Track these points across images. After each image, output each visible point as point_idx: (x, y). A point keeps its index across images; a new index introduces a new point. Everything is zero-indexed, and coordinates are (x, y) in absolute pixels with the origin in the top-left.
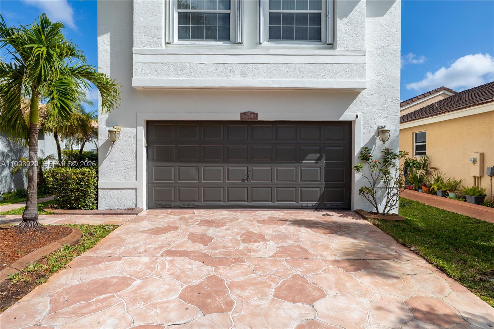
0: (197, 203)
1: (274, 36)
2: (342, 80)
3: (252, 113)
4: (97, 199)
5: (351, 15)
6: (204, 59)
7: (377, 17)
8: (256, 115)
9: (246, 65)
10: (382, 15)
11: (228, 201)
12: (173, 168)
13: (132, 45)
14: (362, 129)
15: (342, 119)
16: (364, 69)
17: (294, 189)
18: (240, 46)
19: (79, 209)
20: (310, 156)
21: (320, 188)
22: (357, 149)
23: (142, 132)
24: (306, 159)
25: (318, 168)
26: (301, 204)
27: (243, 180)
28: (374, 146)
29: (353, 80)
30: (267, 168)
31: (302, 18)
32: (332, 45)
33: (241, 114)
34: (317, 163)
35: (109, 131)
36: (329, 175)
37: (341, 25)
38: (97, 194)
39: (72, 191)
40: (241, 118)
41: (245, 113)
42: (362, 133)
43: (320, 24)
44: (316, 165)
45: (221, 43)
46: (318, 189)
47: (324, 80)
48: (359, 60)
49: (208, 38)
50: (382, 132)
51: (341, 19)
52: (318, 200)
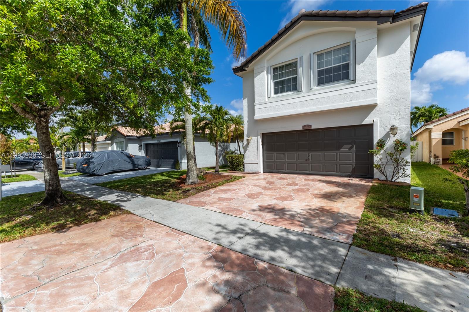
0: (284, 171)
1: (320, 82)
2: (360, 101)
3: (308, 125)
4: (244, 168)
5: (366, 60)
6: (283, 102)
7: (389, 55)
8: (311, 126)
9: (303, 102)
10: (394, 52)
11: (299, 170)
12: (274, 154)
13: (254, 102)
14: (379, 128)
15: (363, 123)
16: (376, 92)
17: (335, 165)
18: (302, 92)
19: (237, 171)
20: (345, 146)
21: (352, 165)
22: (375, 142)
23: (260, 139)
24: (343, 148)
25: (351, 153)
26: (340, 173)
27: (306, 160)
28: (389, 138)
29: (367, 100)
30: (319, 154)
31: (337, 69)
32: (354, 81)
33: (303, 126)
34: (350, 150)
35: (247, 139)
36: (358, 157)
37: (359, 68)
38: (244, 165)
39: (235, 164)
40: (303, 128)
41: (305, 126)
42: (379, 131)
43: (349, 69)
44: (349, 151)
45: (293, 93)
46: (351, 165)
47: (347, 102)
48: (372, 86)
49: (287, 91)
50: (393, 129)
51: (359, 64)
52: (351, 171)
